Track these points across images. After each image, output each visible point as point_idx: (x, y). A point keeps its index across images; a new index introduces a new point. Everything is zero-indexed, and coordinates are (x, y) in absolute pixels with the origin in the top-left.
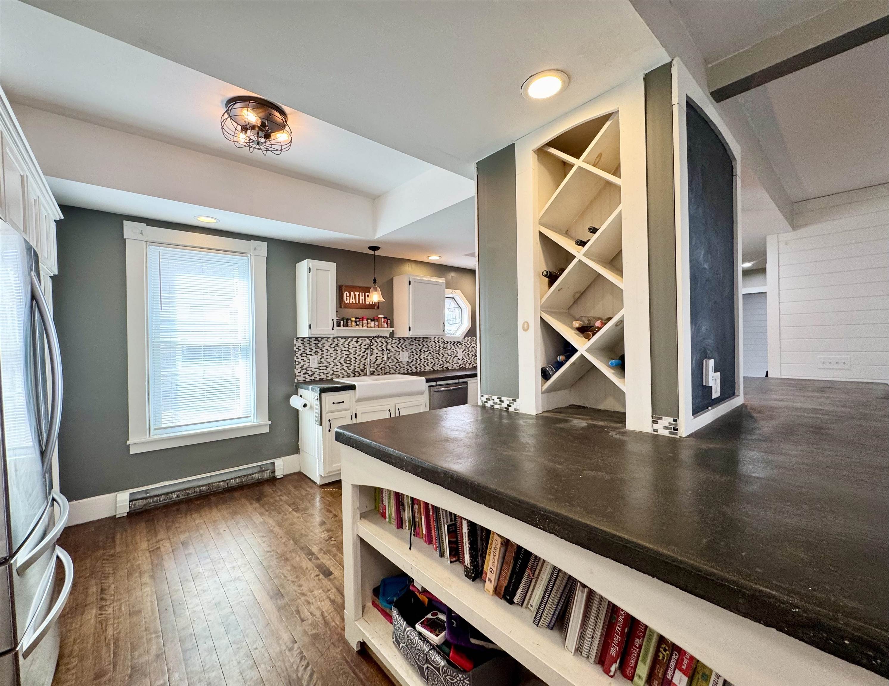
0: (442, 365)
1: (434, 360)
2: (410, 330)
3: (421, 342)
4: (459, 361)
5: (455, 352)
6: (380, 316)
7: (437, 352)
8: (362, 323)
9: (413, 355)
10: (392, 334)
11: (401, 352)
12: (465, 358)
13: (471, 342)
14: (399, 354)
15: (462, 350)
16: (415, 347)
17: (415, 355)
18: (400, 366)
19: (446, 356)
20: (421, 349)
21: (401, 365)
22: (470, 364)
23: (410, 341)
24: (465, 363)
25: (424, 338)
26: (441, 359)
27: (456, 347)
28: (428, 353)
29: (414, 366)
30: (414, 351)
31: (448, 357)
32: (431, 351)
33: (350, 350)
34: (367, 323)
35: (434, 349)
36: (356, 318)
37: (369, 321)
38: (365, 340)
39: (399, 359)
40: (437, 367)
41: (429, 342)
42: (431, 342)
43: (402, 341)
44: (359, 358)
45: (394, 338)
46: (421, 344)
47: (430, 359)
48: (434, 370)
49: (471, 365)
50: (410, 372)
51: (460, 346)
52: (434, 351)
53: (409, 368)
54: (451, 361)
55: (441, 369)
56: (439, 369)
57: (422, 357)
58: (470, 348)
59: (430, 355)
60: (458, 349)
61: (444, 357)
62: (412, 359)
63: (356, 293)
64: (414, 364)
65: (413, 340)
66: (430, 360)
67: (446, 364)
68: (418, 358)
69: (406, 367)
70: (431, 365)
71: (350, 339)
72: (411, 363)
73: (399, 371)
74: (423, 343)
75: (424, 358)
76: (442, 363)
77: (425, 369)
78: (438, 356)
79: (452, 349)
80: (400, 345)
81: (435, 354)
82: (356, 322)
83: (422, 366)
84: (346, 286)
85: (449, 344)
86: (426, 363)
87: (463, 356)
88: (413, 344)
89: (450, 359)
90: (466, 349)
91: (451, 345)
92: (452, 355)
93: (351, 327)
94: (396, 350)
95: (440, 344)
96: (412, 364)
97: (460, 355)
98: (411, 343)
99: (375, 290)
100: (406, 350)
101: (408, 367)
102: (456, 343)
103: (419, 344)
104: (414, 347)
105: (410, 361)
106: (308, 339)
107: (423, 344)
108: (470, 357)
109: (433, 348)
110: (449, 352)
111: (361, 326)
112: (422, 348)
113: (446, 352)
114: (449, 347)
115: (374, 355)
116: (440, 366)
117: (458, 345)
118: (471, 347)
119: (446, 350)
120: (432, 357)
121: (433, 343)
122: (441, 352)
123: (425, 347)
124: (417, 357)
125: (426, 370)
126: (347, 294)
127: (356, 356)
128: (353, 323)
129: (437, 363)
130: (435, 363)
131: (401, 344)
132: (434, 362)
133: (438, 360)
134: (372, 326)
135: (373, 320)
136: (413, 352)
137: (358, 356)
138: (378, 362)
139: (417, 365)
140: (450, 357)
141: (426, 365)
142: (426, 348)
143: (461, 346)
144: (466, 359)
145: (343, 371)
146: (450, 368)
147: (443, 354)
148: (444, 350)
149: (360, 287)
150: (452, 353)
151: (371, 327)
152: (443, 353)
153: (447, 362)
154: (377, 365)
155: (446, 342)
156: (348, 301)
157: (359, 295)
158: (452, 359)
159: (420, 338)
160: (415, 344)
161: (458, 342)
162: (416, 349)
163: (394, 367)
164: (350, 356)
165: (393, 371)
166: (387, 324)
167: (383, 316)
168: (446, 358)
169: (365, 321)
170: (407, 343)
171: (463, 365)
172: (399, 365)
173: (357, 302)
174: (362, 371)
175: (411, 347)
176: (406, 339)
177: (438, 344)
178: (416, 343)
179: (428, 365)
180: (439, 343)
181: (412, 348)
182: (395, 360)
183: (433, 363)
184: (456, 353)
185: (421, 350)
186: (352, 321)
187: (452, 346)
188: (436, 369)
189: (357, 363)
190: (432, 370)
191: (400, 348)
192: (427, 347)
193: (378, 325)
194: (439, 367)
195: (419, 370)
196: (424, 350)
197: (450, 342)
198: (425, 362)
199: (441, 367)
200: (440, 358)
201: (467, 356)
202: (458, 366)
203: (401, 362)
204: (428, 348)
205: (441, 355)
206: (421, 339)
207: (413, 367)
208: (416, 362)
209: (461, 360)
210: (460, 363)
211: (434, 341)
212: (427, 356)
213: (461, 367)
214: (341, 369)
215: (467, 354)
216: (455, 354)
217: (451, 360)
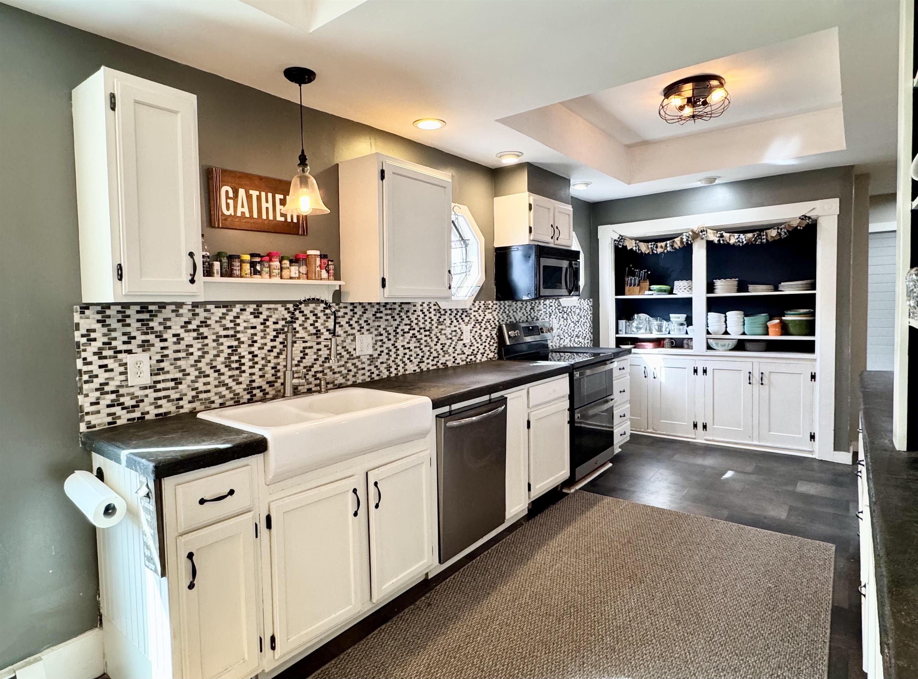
0: (436, 360)
1: (421, 349)
2: (384, 286)
3: (397, 311)
4: (466, 350)
5: (458, 331)
6: (309, 252)
7: (427, 333)
8: (269, 267)
9: (381, 340)
10: (338, 295)
11: (358, 335)
12: (475, 343)
13: (484, 311)
14: (354, 340)
15: (470, 326)
16: (386, 323)
17: (385, 340)
18: (356, 367)
19: (443, 339)
20: (397, 328)
21: (358, 364)
22: (483, 354)
23: (375, 309)
24: (475, 352)
25: (402, 303)
26: (434, 347)
27: (460, 321)
28: (410, 335)
29: (385, 365)
30: (383, 332)
31: (446, 342)
32: (415, 332)
33: (239, 336)
34: (282, 269)
35: (422, 326)
36: (252, 255)
37: (286, 263)
38: (277, 309)
39: (353, 352)
40: (428, 364)
41: (411, 311)
42: (415, 311)
43: (359, 311)
44: (261, 354)
45: (341, 305)
46: (397, 317)
47: (415, 347)
48: (422, 370)
49: (485, 355)
50: (377, 378)
51: (466, 319)
52: (422, 331)
53: (374, 370)
54: (451, 350)
55: (435, 367)
56: (431, 368)
57: (399, 344)
58: (484, 322)
59: (414, 339)
60: (463, 326)
61: (440, 342)
62: (380, 349)
63: (251, 192)
64: (385, 360)
65: (382, 309)
66: (414, 350)
67: (444, 356)
68: (392, 348)
69: (367, 368)
70: (416, 361)
71: (238, 307)
72: (378, 358)
73: (354, 379)
74: (402, 314)
75: (403, 346)
76: (436, 355)
77: (405, 370)
78: (429, 340)
79: (452, 326)
80: (355, 319)
81: (423, 336)
82: (253, 265)
83: (400, 363)
84: (224, 171)
85: (447, 314)
86: (407, 356)
87: (472, 339)
88: (381, 318)
89: (450, 346)
90: (477, 325)
91: (452, 317)
92: (454, 338)
93: (241, 277)
94: (346, 332)
95: (432, 315)
96: (380, 360)
97: (467, 338)
98: (378, 315)
99: (304, 181)
100: (368, 330)
101: (372, 367)
102: (459, 314)
103: (393, 317)
104: (383, 324)
105: (375, 356)
106: (119, 308)
107: (401, 317)
108: (484, 340)
109: (420, 324)
110: (448, 331)
111: (267, 276)
112: (399, 325)
113: (443, 332)
114: (448, 322)
115: (299, 346)
116: (433, 360)
117: (463, 316)
118: (485, 320)
119: (443, 327)
120: (418, 345)
121: (420, 313)
122: (434, 332)
123: (404, 322)
124: (389, 344)
125: (407, 372)
126: (227, 192)
127: (254, 349)
128: (247, 267)
129: (426, 356)
130: (423, 357)
131: (357, 316)
132: (421, 354)
133: (428, 348)
134: (293, 275)
135: (294, 261)
136: (381, 335)
137: (260, 348)
138: (309, 361)
139: (390, 362)
140: (450, 341)
141: (407, 362)
142: (406, 325)
143: (468, 318)
144: (476, 345)
145: (222, 389)
146: (450, 364)
147: (437, 337)
148: (440, 327)
149: (261, 178)
150: (454, 333)
151: (291, 278)
152: (438, 334)
153: (446, 352)
154: (305, 367)
155: (443, 312)
156: (231, 212)
157: (259, 198)
158: (453, 346)
159: (395, 303)
160: (385, 318)
161: (464, 311)
162: (388, 329)
163: (342, 369)
164: (239, 350)
165: (341, 380)
166: (328, 271)
167: (318, 253)
168: (443, 345)
169: (276, 264)
170: (369, 315)
171: (472, 357)
172: (354, 364)
173: (255, 215)
174: (271, 384)
175: (377, 324)
176: (368, 307)
177: (428, 315)
178: (387, 315)
179: (411, 361)
180: (430, 313)
181: (379, 326)
182: (344, 354)
183: (420, 357)
184: (460, 333)
185: (398, 330)
186: (242, 262)
187: (454, 319)
188: (425, 369)
189: (258, 366)
190: (418, 370)
191: (355, 325)
192: (409, 322)
193: (307, 274)
194: (431, 363)
195: (395, 372)
196: (402, 330)
197: (449, 312)
198: (405, 354)
199: (435, 363)
200: (432, 344)
201: (477, 338)
202: (464, 359)
203: (358, 357)
204: (410, 325)
205: (434, 337)
206: (396, 306)
207: (383, 368)
208: (387, 357)
209: (468, 346)
210: (467, 353)
211: (422, 311)
212: (408, 343)
213: (468, 360)
214: (216, 383)
215: (477, 334)
216: (458, 336)
217: (451, 348)
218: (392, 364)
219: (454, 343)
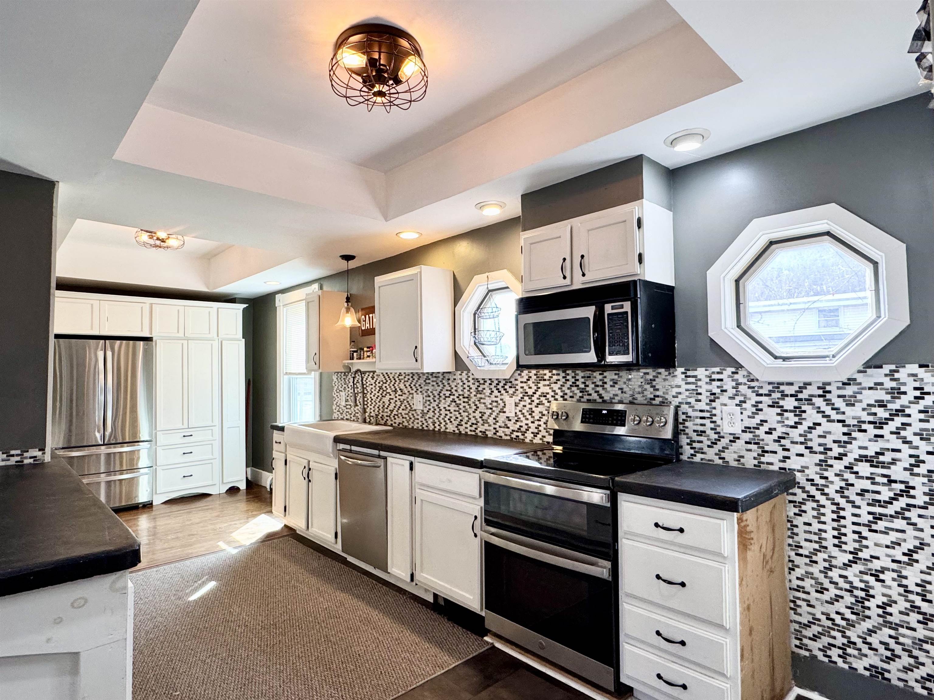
0: (475, 426)
1: (460, 413)
3: (440, 379)
4: (510, 424)
5: (500, 402)
7: (466, 400)
8: (372, 353)
9: (429, 401)
11: (415, 394)
12: (523, 419)
13: (537, 383)
15: (517, 399)
16: (432, 388)
17: (432, 401)
18: (414, 417)
19: (482, 408)
20: (440, 392)
21: (415, 415)
22: (535, 435)
23: (425, 377)
24: (523, 429)
25: (444, 373)
26: (473, 414)
27: (503, 392)
28: (451, 399)
29: (431, 420)
30: (431, 394)
31: (486, 411)
32: (455, 397)
33: (367, 388)
35: (461, 393)
36: (368, 348)
39: (412, 406)
40: (466, 428)
41: (452, 379)
42: (455, 379)
43: (416, 378)
44: (374, 398)
46: (440, 384)
47: (455, 411)
48: (460, 432)
49: (539, 436)
50: (426, 428)
51: (511, 391)
52: (461, 397)
53: (424, 422)
54: (491, 421)
55: (473, 433)
56: (469, 433)
57: (442, 406)
58: (536, 396)
59: (454, 404)
60: (506, 397)
61: (479, 410)
62: (428, 407)
64: (431, 416)
65: (430, 377)
66: (454, 413)
67: (483, 425)
68: (436, 408)
69: (420, 419)
70: (456, 423)
72: (427, 414)
73: (412, 425)
74: (444, 381)
75: (445, 408)
76: (475, 422)
77: (446, 428)
78: (467, 407)
79: (493, 396)
80: (413, 383)
81: (461, 402)
83: (442, 421)
84: (362, 309)
85: (487, 384)
86: (448, 417)
87: (519, 413)
88: (429, 383)
89: (489, 416)
90: (526, 398)
91: (492, 387)
92: (494, 409)
94: (409, 392)
95: (470, 384)
96: (428, 416)
97: (510, 411)
98: (427, 381)
100: (421, 392)
101: (423, 419)
102: (501, 384)
103: (437, 383)
104: (430, 388)
105: (425, 411)
107: (443, 383)
108: (537, 418)
109: (459, 390)
110: (488, 401)
111: (371, 358)
112: (442, 390)
113: (482, 401)
114: (487, 392)
115: (388, 397)
116: (471, 426)
117: (506, 387)
118: (538, 393)
119: (483, 396)
120: (457, 409)
121: (459, 381)
122: (472, 400)
123: (446, 388)
124: (434, 404)
125: (448, 431)
126: (363, 318)
127: (372, 396)
128: (365, 354)
129: (465, 421)
130: (461, 420)
131: (415, 381)
132: (460, 418)
133: (466, 414)
136: (429, 396)
138: (391, 407)
139: (435, 418)
140: (490, 411)
141: (448, 422)
142: (447, 390)
143: (513, 390)
144: (525, 422)
146: (490, 434)
147: (476, 405)
148: (479, 396)
150: (495, 404)
152: (477, 403)
153: (485, 422)
154: (390, 410)
155: (482, 382)
156: (364, 328)
157: (372, 317)
158: (493, 416)
159: (439, 373)
160: (432, 383)
161: (507, 381)
162: (434, 392)
168: (483, 414)
170: (421, 381)
171: (519, 434)
172: (413, 414)
173: (371, 327)
175: (426, 388)
176: (421, 375)
177: (467, 384)
178: (433, 381)
179: (451, 422)
180: (469, 381)
181: (428, 390)
182: (408, 406)
183: (459, 420)
184: (503, 404)
185: (441, 395)
187: (494, 389)
188: (463, 432)
190: (457, 432)
191: (414, 387)
192: (449, 388)
194: (470, 428)
195: (438, 427)
196: (444, 394)
197: (489, 382)
198: (446, 415)
199: (473, 429)
200: (471, 411)
201: (527, 414)
202: (508, 433)
203: (415, 410)
204: (450, 391)
205: (472, 405)
206: (440, 375)
207: (430, 421)
208: (433, 414)
209: (513, 421)
210: (511, 428)
211: (461, 379)
212: (449, 406)
213: (514, 436)
215: (527, 408)
216: (500, 407)
217: (491, 418)
218: (436, 421)
219: (495, 414)
